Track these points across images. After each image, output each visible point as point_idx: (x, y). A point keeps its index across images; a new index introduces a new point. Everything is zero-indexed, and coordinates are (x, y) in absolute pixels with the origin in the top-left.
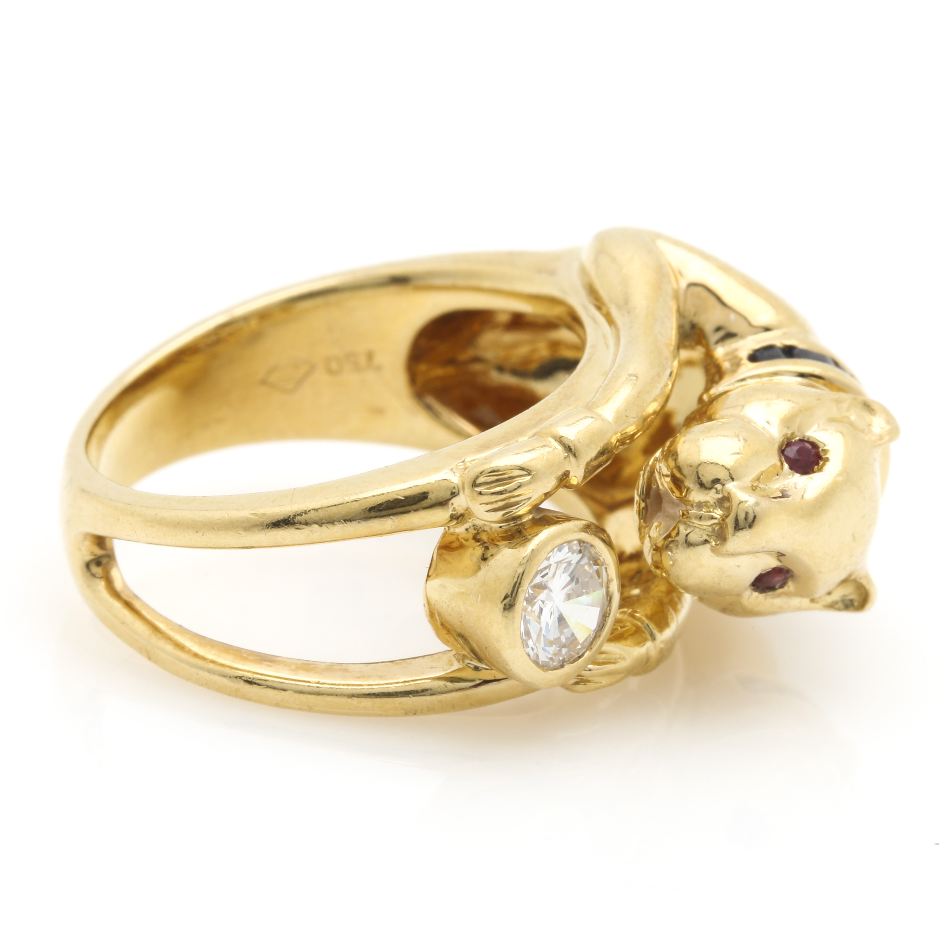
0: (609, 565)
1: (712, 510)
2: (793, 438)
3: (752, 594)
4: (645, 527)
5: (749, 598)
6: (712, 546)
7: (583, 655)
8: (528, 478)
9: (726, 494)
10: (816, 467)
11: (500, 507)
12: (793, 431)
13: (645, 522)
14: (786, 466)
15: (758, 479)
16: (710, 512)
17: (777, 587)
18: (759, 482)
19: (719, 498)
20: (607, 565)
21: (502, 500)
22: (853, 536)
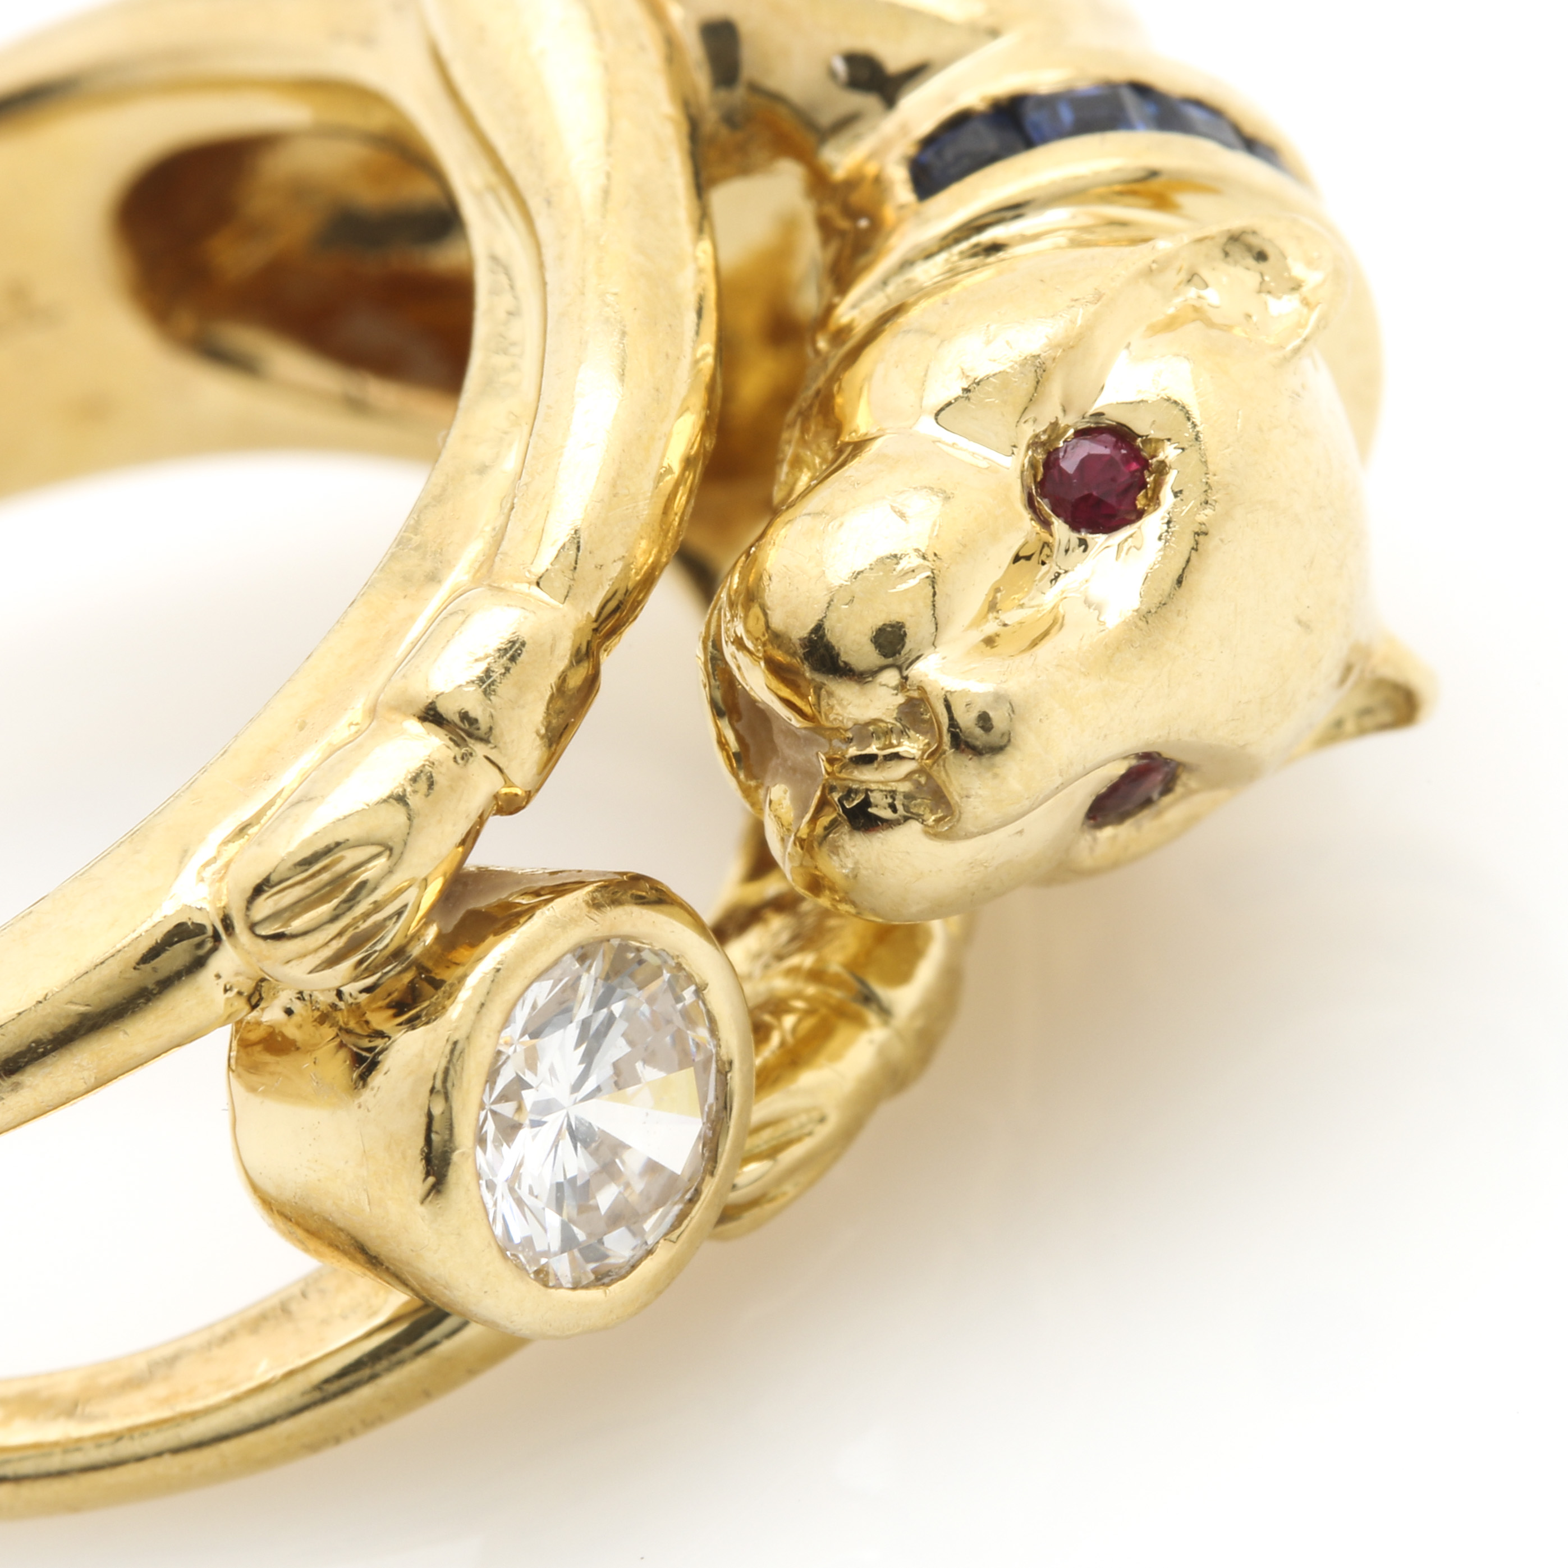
0: (683, 956)
1: (895, 742)
2: (1058, 438)
3: (1095, 839)
4: (757, 788)
5: (1092, 850)
6: (927, 826)
7: (698, 1192)
8: (382, 862)
9: (915, 694)
10: (1140, 502)
11: (340, 949)
12: (1053, 421)
13: (751, 775)
14: (1060, 527)
15: (993, 606)
16: (892, 746)
17: (1155, 795)
18: (998, 612)
19: (901, 705)
20: (678, 957)
21: (340, 934)
22: (1299, 622)
